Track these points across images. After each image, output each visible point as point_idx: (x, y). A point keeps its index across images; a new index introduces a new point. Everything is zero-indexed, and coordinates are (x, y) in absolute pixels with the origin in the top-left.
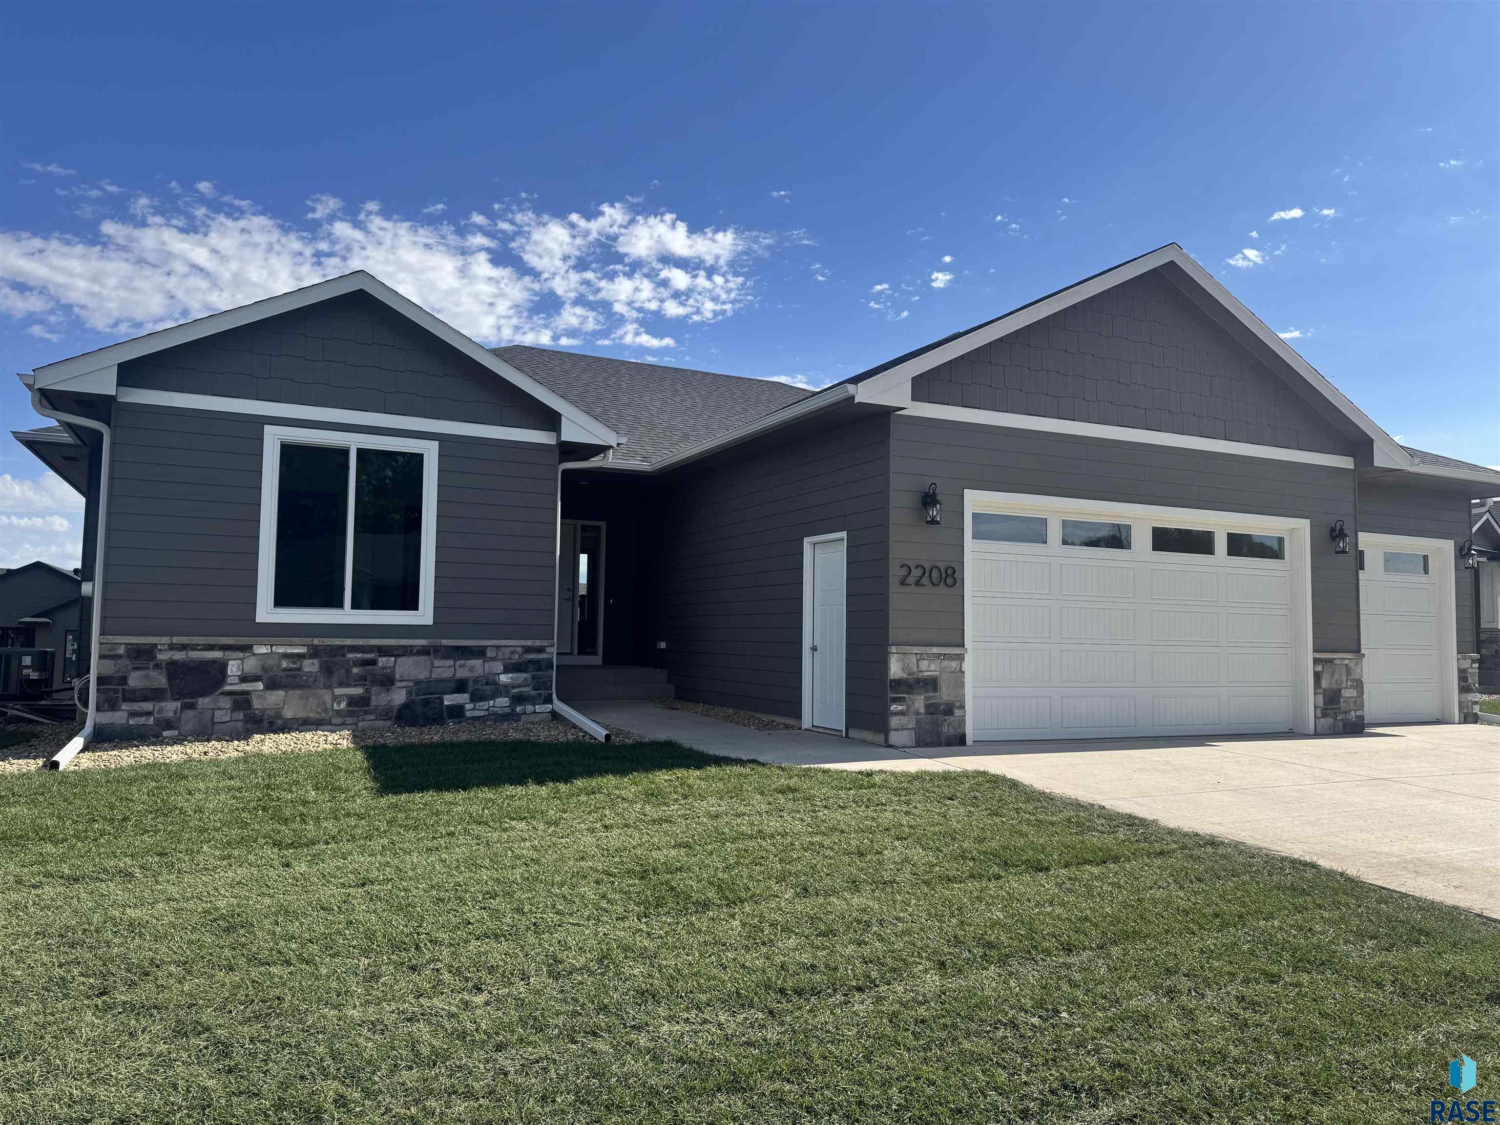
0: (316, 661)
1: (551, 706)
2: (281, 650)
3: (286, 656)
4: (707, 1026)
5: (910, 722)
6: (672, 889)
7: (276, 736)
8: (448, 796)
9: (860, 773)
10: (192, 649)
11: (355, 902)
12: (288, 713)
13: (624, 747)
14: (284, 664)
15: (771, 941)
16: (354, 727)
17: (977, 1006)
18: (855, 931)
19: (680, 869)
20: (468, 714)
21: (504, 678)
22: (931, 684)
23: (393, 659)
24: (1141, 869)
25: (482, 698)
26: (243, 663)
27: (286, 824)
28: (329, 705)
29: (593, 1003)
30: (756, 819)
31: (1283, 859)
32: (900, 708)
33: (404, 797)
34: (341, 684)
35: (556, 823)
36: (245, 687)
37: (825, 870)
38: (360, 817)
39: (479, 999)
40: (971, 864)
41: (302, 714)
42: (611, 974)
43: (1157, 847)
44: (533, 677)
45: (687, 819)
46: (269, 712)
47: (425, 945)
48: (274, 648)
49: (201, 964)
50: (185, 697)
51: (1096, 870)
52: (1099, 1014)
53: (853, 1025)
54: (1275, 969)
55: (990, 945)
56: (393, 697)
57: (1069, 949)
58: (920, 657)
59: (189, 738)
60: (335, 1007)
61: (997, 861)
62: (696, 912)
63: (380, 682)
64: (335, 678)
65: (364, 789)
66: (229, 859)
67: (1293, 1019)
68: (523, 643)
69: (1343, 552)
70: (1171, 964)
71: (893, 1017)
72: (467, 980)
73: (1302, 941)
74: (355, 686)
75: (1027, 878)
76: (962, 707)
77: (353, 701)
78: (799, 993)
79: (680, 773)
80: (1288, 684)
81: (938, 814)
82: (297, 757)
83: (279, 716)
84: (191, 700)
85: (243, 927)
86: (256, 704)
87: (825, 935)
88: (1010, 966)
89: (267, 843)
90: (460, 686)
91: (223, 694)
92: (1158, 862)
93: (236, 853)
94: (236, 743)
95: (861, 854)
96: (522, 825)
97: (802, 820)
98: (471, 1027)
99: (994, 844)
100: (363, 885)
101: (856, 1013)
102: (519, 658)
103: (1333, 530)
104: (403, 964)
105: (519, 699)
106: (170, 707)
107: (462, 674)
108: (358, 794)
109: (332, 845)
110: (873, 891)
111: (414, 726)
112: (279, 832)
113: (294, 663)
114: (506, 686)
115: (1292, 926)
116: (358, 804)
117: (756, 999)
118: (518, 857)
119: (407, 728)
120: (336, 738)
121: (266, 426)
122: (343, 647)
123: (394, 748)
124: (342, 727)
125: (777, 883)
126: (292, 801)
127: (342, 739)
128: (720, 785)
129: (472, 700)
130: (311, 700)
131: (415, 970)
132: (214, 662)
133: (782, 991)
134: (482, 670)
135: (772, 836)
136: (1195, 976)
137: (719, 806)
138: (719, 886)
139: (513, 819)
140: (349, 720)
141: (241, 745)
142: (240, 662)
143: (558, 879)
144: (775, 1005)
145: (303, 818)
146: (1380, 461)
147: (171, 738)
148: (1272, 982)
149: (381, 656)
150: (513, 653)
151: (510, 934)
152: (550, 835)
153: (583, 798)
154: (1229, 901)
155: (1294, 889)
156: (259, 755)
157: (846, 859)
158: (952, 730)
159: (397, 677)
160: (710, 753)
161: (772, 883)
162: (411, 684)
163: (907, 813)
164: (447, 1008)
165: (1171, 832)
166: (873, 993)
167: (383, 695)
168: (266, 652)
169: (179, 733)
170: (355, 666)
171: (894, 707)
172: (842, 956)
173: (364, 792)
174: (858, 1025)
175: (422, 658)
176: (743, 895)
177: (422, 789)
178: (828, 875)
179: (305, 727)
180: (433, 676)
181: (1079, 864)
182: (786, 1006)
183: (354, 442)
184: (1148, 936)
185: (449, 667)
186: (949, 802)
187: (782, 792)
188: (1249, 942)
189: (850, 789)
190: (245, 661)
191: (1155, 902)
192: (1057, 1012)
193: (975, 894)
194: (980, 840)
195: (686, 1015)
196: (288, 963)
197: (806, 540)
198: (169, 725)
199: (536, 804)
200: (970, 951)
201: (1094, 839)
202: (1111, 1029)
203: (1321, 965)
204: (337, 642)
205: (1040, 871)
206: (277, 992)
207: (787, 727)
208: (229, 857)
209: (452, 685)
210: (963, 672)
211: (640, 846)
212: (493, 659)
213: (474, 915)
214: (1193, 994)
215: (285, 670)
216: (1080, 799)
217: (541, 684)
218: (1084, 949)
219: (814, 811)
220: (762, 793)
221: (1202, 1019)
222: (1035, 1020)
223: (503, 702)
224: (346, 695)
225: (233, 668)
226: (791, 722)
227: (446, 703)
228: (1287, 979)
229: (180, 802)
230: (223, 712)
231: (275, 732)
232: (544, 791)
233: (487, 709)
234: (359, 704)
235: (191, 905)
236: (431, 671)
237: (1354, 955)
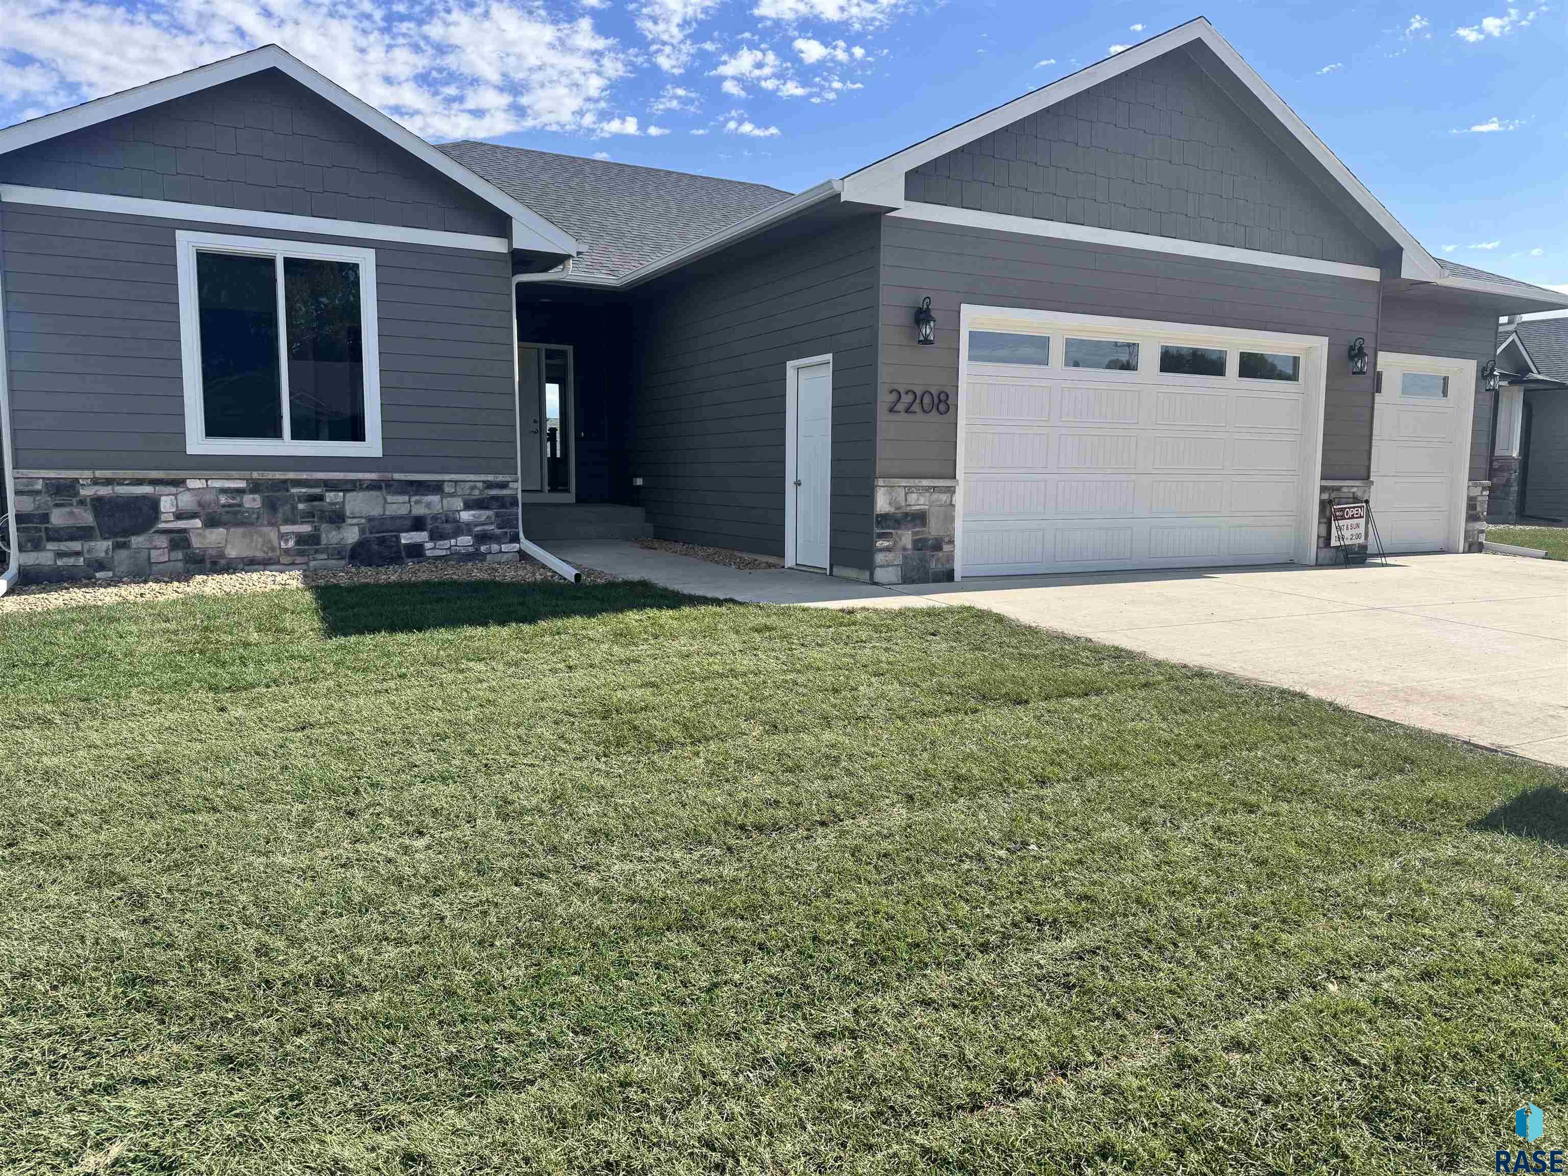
0: (257, 496)
1: (518, 545)
2: (218, 484)
3: (224, 491)
4: (661, 864)
5: (896, 558)
6: (635, 728)
7: (220, 576)
8: (401, 637)
9: (842, 610)
10: (118, 484)
11: (292, 746)
12: (232, 553)
13: (595, 586)
14: (223, 500)
15: (735, 778)
16: (304, 567)
17: (942, 839)
18: (823, 767)
19: (645, 708)
20: (428, 553)
21: (466, 516)
22: (920, 518)
23: (341, 494)
24: (1124, 701)
25: (442, 537)
26: (176, 499)
27: (224, 667)
28: (276, 543)
29: (542, 843)
30: (729, 658)
31: (1273, 689)
32: (886, 544)
33: (353, 639)
34: (286, 522)
35: (517, 664)
36: (181, 524)
37: (796, 707)
38: (305, 659)
39: (420, 843)
40: (948, 698)
41: (247, 553)
42: (564, 815)
43: (1142, 679)
44: (497, 515)
45: (656, 659)
46: (210, 551)
47: (365, 789)
48: (209, 482)
49: (120, 812)
50: (115, 535)
51: (1076, 702)
52: (1069, 845)
53: (813, 860)
54: (1253, 799)
55: (959, 778)
56: (345, 534)
57: (1042, 782)
58: (909, 490)
59: (125, 579)
60: (261, 854)
61: (974, 694)
62: (659, 751)
63: (330, 518)
64: (280, 515)
65: (311, 630)
66: (159, 704)
67: (1268, 848)
68: (483, 477)
69: (1361, 372)
70: (1147, 795)
71: (855, 851)
72: (408, 823)
73: (1285, 771)
74: (302, 523)
75: (1005, 711)
76: (951, 542)
77: (301, 539)
78: (760, 828)
79: (653, 612)
80: (1291, 513)
81: (919, 650)
82: (240, 598)
83: (222, 555)
84: (123, 540)
85: (169, 773)
86: (196, 542)
87: (790, 770)
88: (981, 798)
89: (202, 686)
90: (418, 524)
91: (156, 532)
92: (1142, 694)
93: (167, 698)
94: (176, 584)
95: (836, 691)
96: (481, 666)
97: (777, 658)
98: (408, 871)
99: (975, 678)
100: (303, 728)
101: (817, 848)
102: (480, 494)
103: (1352, 348)
104: (338, 809)
105: (482, 538)
106: (101, 547)
107: (419, 510)
108: (303, 636)
109: (274, 688)
110: (845, 727)
111: (370, 565)
112: (216, 675)
113: (234, 498)
114: (468, 524)
115: (1276, 756)
116: (303, 647)
117: (714, 836)
118: (473, 699)
119: (363, 568)
120: (285, 578)
121: (177, 232)
122: (285, 481)
123: (347, 588)
124: (290, 567)
125: (745, 720)
126: (232, 644)
127: (292, 580)
128: (694, 624)
129: (432, 538)
130: (255, 537)
131: (353, 815)
132: (144, 497)
133: (742, 827)
134: (439, 507)
135: (745, 674)
136: (1172, 807)
137: (691, 645)
138: (685, 725)
139: (469, 660)
140: (299, 560)
141: (182, 587)
142: (173, 497)
143: (514, 720)
144: (733, 842)
145: (243, 661)
146: (1407, 273)
147: (105, 580)
148: (1251, 812)
149: (327, 491)
150: (473, 488)
151: (459, 776)
152: (510, 676)
153: (548, 639)
154: (1213, 732)
155: (1280, 719)
156: (201, 597)
157: (820, 696)
158: (940, 566)
159: (348, 514)
160: (685, 592)
161: (741, 720)
162: (363, 521)
163: (887, 650)
164: (384, 853)
165: (1158, 664)
166: (837, 828)
167: (334, 533)
168: (201, 486)
169: (114, 574)
170: (300, 501)
171: (880, 544)
172: (807, 791)
173: (311, 633)
174: (819, 860)
175: (374, 493)
176: (709, 733)
177: (374, 630)
178: (799, 711)
179: (252, 567)
180: (387, 513)
181: (1060, 696)
182: (744, 842)
183: (280, 250)
184: (1125, 768)
185: (404, 503)
186: (930, 638)
187: (757, 630)
188: (1230, 772)
189: (830, 627)
190: (179, 497)
191: (1135, 733)
192: (1025, 844)
193: (950, 728)
194: (959, 675)
195: (640, 854)
196: (215, 810)
197: (790, 364)
198: (101, 566)
199: (495, 646)
200: (940, 784)
201: (1078, 672)
202: (1080, 862)
203: (1302, 794)
204: (278, 475)
205: (1019, 703)
206: (201, 841)
207: (769, 566)
208: (160, 701)
209: (408, 523)
210: (954, 506)
211: (604, 685)
212: (452, 495)
213: (420, 757)
214: (1169, 825)
215: (224, 506)
216: (1066, 632)
217: (507, 523)
218: (1058, 781)
219: (790, 649)
220: (737, 632)
221: (1175, 850)
222: (1002, 853)
223: (465, 541)
224: (293, 533)
225: (167, 505)
226: (772, 560)
227: (403, 541)
228: (1266, 808)
229: (110, 646)
230: (159, 552)
231: (220, 572)
232: (505, 632)
233: (449, 549)
234: (308, 542)
235: (111, 752)
236: (384, 508)
237: (1336, 783)
